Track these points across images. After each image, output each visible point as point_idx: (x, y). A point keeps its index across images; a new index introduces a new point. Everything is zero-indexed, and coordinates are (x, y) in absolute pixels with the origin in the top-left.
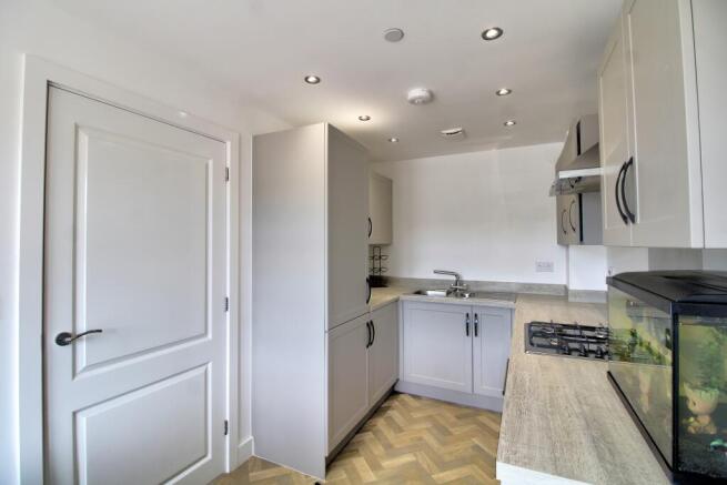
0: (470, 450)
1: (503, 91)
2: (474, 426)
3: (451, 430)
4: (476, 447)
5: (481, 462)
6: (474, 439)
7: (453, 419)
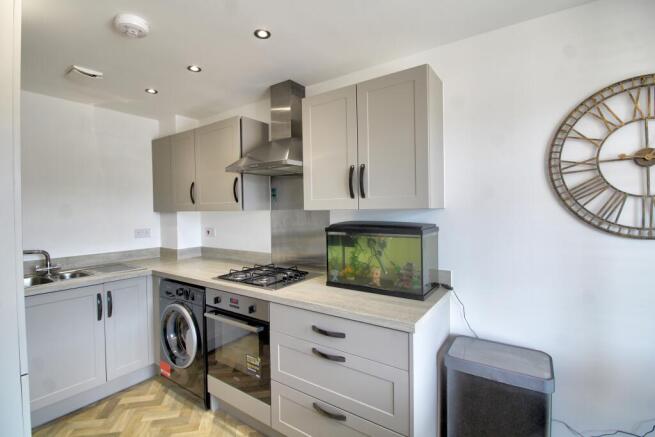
0: (154, 429)
1: (194, 68)
2: (128, 411)
3: (112, 431)
4: (155, 423)
5: (175, 428)
6: (143, 420)
7: (101, 422)
